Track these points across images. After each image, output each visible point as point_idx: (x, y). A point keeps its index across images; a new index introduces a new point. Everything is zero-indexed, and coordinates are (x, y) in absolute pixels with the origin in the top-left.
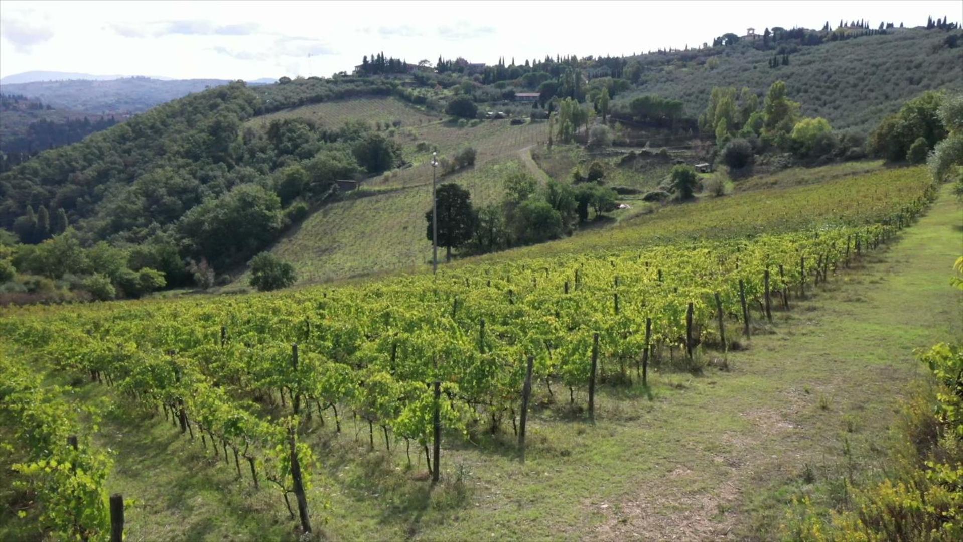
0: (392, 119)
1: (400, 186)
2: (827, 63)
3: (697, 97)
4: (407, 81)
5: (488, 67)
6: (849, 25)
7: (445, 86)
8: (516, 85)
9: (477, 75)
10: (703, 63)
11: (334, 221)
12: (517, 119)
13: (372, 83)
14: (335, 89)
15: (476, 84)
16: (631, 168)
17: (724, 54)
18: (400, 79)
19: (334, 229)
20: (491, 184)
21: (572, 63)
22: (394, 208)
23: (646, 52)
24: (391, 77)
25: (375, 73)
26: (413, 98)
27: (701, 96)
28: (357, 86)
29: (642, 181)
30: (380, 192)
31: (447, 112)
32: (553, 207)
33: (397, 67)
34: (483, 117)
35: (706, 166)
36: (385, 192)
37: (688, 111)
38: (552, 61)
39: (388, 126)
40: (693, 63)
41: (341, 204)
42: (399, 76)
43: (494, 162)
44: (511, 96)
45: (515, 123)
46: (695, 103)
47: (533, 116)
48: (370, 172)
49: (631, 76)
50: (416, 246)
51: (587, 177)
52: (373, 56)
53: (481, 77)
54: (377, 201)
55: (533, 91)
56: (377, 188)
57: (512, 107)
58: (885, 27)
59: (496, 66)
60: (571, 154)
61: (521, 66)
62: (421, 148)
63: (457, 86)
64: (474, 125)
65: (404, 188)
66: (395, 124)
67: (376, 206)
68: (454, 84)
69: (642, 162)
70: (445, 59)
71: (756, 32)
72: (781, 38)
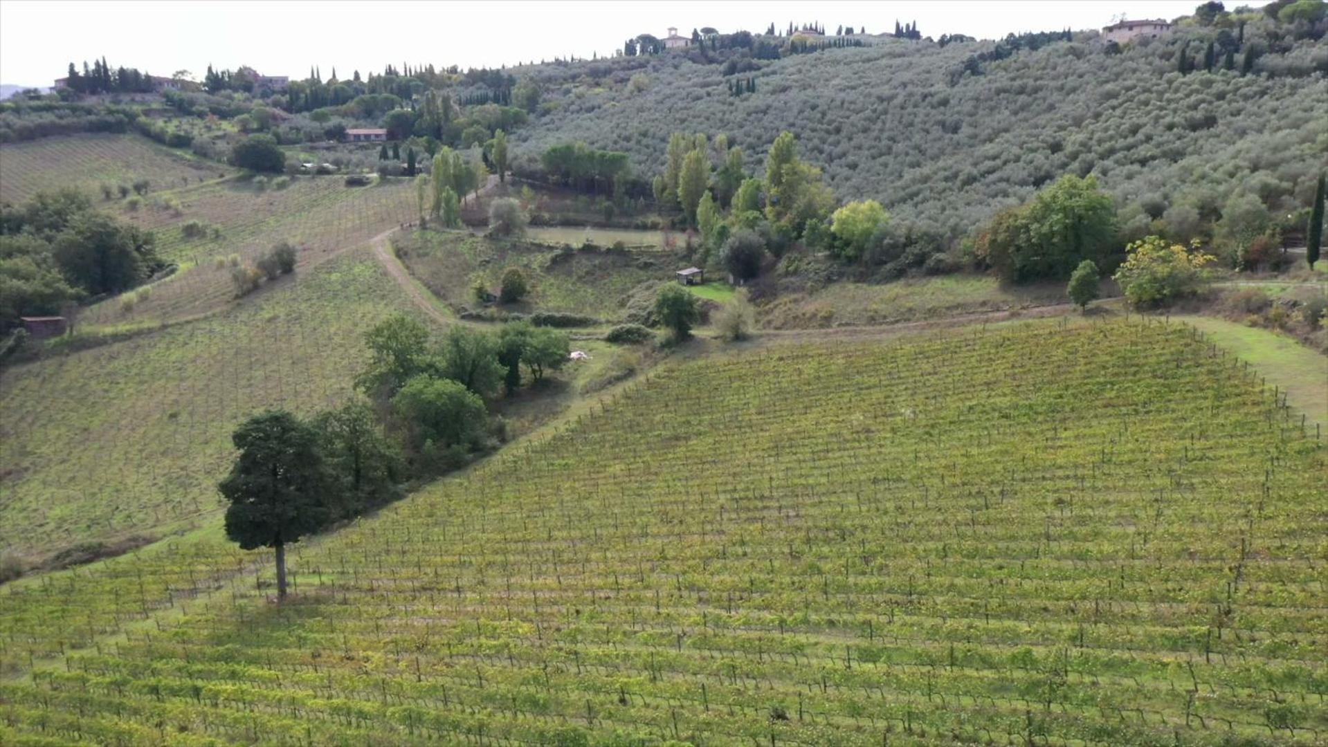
0: (134, 177)
1: (155, 324)
2: (809, 92)
3: (639, 142)
4: (154, 106)
5: (294, 83)
6: (800, 29)
7: (224, 115)
8: (344, 115)
9: (278, 97)
10: (624, 81)
11: (22, 405)
12: (356, 176)
13: (89, 112)
14: (17, 122)
15: (278, 111)
16: (569, 274)
17: (650, 67)
18: (142, 103)
19: (24, 425)
20: (329, 311)
21: (427, 79)
22: (147, 370)
23: (537, 62)
24: (126, 98)
25: (93, 92)
26: (167, 138)
27: (645, 141)
28: (61, 117)
29: (592, 299)
30: (116, 338)
31: (231, 163)
32: (468, 389)
33: (132, 82)
34: (296, 172)
35: (693, 275)
36: (127, 337)
37: (635, 168)
38: (396, 74)
39: (124, 192)
40: (608, 80)
41: (35, 367)
42: (138, 97)
43: (331, 267)
44: (338, 134)
45: (352, 183)
46: (639, 152)
47: (384, 172)
48: (94, 292)
49: (525, 102)
50: (200, 459)
51: (498, 294)
52: (86, 65)
53: (285, 99)
54: (112, 358)
55: (375, 125)
56: (109, 330)
57: (343, 154)
58: (843, 33)
59: (307, 80)
60: (463, 248)
61: (348, 83)
62: (191, 232)
63: (246, 116)
64: (282, 186)
65: (164, 327)
66: (138, 188)
67: (110, 367)
68: (239, 111)
69: (585, 263)
70: (218, 69)
71: (680, 33)
72: (723, 46)
